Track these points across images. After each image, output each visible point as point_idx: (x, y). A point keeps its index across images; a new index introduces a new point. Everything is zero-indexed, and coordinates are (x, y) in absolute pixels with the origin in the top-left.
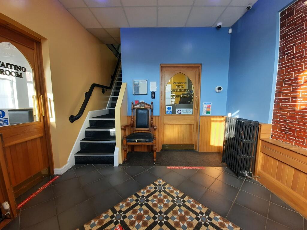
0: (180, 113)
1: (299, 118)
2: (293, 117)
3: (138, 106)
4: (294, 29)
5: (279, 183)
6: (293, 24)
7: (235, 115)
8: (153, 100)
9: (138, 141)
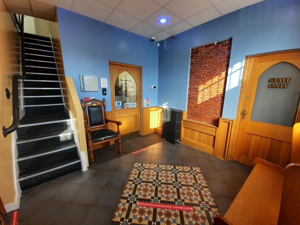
0: (128, 107)
1: (199, 108)
2: (196, 107)
3: (90, 103)
4: (198, 62)
5: (193, 140)
6: (197, 59)
7: (165, 106)
8: (104, 97)
9: (105, 139)
